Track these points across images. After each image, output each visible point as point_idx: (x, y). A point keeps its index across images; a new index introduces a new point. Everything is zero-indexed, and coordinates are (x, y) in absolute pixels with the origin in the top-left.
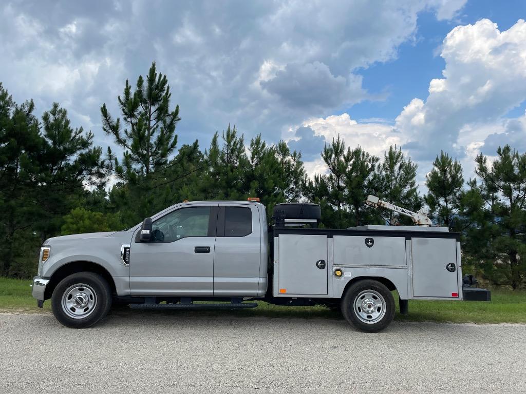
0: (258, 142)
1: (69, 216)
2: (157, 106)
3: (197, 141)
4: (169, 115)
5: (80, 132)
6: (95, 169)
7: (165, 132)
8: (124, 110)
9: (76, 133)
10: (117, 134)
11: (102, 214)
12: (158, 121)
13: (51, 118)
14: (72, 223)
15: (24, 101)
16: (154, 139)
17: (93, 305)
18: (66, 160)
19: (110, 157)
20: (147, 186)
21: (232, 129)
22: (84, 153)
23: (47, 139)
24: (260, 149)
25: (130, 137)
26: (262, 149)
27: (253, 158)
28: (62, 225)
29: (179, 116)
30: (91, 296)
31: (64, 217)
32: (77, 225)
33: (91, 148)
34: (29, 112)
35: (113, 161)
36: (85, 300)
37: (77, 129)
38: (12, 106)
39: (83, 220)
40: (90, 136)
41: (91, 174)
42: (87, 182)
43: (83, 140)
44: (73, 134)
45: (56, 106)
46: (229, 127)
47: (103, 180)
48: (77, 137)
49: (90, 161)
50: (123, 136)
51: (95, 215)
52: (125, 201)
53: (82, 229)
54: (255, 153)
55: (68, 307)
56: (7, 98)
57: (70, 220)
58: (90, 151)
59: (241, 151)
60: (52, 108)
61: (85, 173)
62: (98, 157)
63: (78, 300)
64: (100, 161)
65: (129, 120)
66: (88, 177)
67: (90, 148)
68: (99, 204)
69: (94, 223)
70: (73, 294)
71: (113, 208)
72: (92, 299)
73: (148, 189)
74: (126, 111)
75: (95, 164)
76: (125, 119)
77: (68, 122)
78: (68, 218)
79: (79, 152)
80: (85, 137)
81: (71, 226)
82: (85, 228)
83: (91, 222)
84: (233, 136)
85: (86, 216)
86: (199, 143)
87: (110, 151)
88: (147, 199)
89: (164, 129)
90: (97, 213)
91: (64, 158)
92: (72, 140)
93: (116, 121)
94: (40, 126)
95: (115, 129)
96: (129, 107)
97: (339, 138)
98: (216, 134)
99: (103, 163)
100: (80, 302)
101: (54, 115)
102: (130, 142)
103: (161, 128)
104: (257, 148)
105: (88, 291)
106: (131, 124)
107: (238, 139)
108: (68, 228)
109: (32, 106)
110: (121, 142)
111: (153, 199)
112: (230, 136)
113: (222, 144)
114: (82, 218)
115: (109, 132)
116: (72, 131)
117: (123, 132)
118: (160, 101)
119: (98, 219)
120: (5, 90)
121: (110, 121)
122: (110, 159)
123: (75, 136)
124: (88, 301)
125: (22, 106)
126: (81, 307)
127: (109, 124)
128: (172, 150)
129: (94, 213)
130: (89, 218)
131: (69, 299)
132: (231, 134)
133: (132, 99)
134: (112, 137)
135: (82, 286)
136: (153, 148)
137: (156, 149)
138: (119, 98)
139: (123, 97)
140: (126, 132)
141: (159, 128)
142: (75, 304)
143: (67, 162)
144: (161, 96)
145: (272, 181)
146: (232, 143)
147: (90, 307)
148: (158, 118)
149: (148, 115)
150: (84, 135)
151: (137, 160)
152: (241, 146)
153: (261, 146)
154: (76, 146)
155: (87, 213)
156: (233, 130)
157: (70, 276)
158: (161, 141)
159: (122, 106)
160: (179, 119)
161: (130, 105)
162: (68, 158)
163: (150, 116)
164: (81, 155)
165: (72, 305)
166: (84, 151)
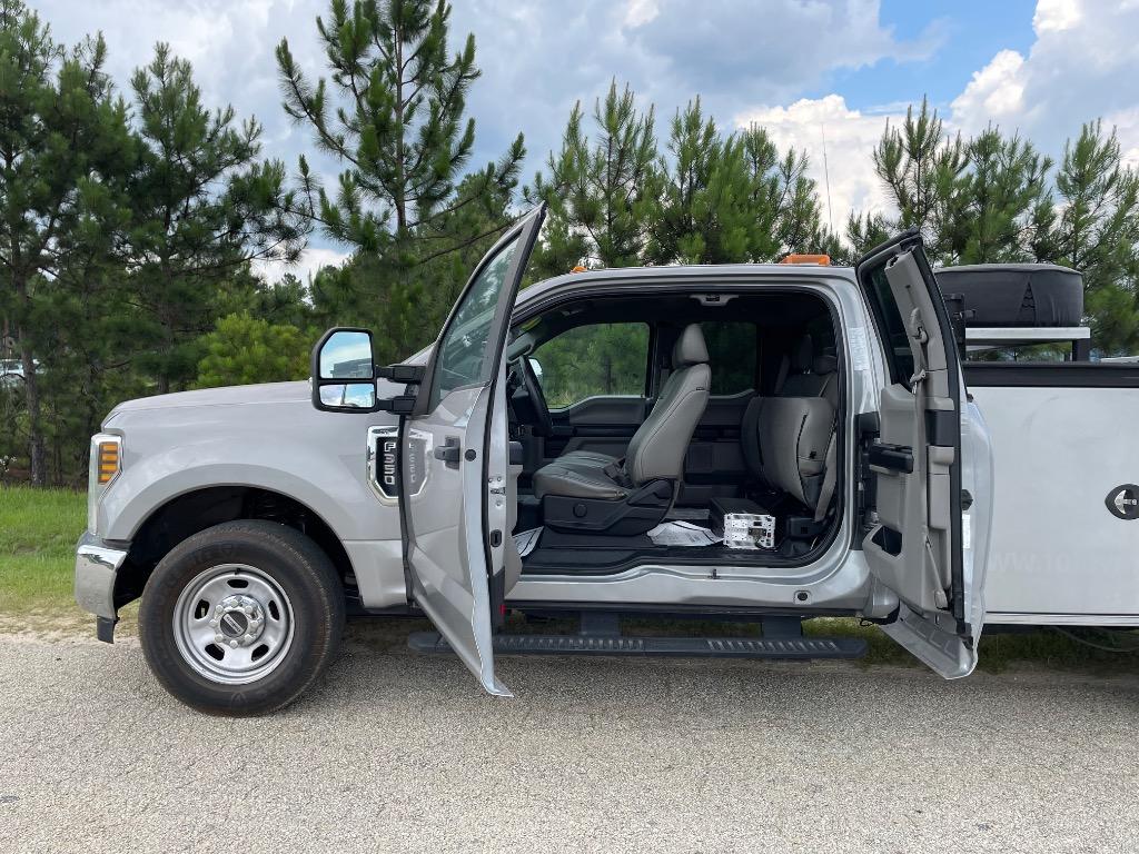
0: (693, 123)
1: (213, 335)
2: (416, 43)
3: (521, 138)
4: (449, 70)
5: (227, 119)
6: (271, 218)
7: (441, 110)
8: (332, 55)
9: (218, 121)
10: (319, 122)
11: (295, 329)
12: (421, 86)
13: (155, 86)
14: (223, 354)
15: (81, 38)
16: (412, 136)
17: (281, 636)
18: (198, 192)
19: (308, 184)
20: (403, 258)
21: (620, 95)
22: (241, 174)
23: (145, 140)
24: (700, 141)
25: (354, 128)
26: (706, 144)
27: (682, 170)
28: (200, 359)
29: (477, 63)
30: (272, 605)
31: (202, 339)
32: (233, 358)
33: (258, 160)
34: (96, 67)
35: (316, 195)
36: (252, 622)
37: (219, 112)
38: (54, 56)
39: (250, 345)
40: (253, 131)
41: (264, 230)
42: (257, 250)
43: (236, 140)
44: (210, 126)
45: (162, 53)
46: (613, 87)
47: (294, 245)
48: (221, 134)
49: (259, 194)
50: (334, 127)
51: (279, 333)
52: (351, 294)
53: (248, 368)
54: (688, 155)
55: (196, 642)
56: (39, 33)
57: (215, 346)
58: (255, 168)
59: (646, 154)
60: (152, 57)
61: (248, 227)
62: (277, 183)
63: (230, 620)
64: (282, 196)
65: (347, 80)
66: (257, 238)
67: (254, 160)
68: (288, 306)
69: (278, 353)
70: (210, 598)
71: (322, 316)
72: (276, 615)
73: (405, 266)
74: (338, 55)
75: (270, 203)
76: (337, 79)
77: (195, 94)
78: (213, 341)
79: (228, 172)
80: (241, 133)
81: (219, 360)
82: (256, 365)
83: (270, 350)
84: (625, 112)
85: (257, 334)
86: (526, 144)
87: (304, 168)
88: (406, 291)
89: (438, 103)
90: (283, 328)
91: (193, 189)
92: (210, 140)
93: (315, 85)
94: (129, 113)
95: (313, 107)
96: (347, 46)
97: (924, 108)
98: (576, 112)
99: (289, 199)
100: (237, 627)
101: (160, 75)
102: (353, 143)
103: (432, 102)
104: (693, 141)
105: (262, 589)
106: (352, 93)
107: (637, 120)
108: (215, 366)
109: (101, 50)
110: (330, 143)
111: (419, 291)
112: (616, 114)
113: (594, 138)
114: (245, 339)
115: (299, 117)
116: (206, 117)
117: (336, 116)
118: (424, 27)
119: (287, 344)
120: (32, 13)
121: (300, 85)
122: (307, 189)
123: (215, 132)
124: (265, 622)
125: (76, 50)
126: (242, 644)
127: (298, 93)
128: (462, 161)
129: (275, 328)
130: (266, 341)
131: (198, 615)
132: (617, 108)
133: (350, 23)
134: (309, 131)
135: (238, 571)
136: (410, 158)
137: (419, 162)
138: (319, 21)
139: (329, 20)
140: (341, 114)
141: (426, 104)
142: (221, 635)
143: (202, 197)
144: (426, 13)
145: (743, 231)
146: (622, 133)
147: (273, 642)
148: (421, 78)
149: (395, 69)
150: (237, 127)
151: (374, 188)
152: (647, 140)
153: (702, 132)
154: (219, 156)
155: (258, 327)
156: (622, 97)
157: (194, 538)
158: (431, 137)
159: (328, 44)
160: (477, 74)
161: (347, 37)
162: (204, 187)
163: (400, 70)
164: (235, 179)
165: (210, 637)
166: (242, 170)
